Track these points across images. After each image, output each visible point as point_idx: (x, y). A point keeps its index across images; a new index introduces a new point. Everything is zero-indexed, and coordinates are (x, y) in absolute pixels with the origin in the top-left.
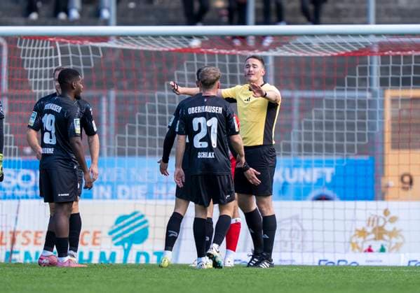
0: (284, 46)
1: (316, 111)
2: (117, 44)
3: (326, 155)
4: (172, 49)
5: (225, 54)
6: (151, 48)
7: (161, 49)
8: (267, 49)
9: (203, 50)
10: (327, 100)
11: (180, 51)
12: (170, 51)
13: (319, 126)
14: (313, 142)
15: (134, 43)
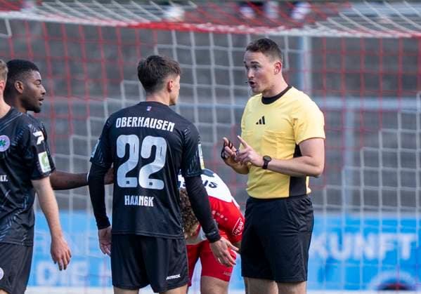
0: (330, 20)
1: (384, 134)
2: (38, 13)
3: (402, 210)
4: (134, 23)
5: (226, 33)
6: (96, 22)
7: (114, 23)
8: (299, 25)
9: (187, 26)
10: (403, 115)
11: (147, 27)
12: (130, 27)
13: (391, 160)
14: (381, 188)
15: (67, 11)
